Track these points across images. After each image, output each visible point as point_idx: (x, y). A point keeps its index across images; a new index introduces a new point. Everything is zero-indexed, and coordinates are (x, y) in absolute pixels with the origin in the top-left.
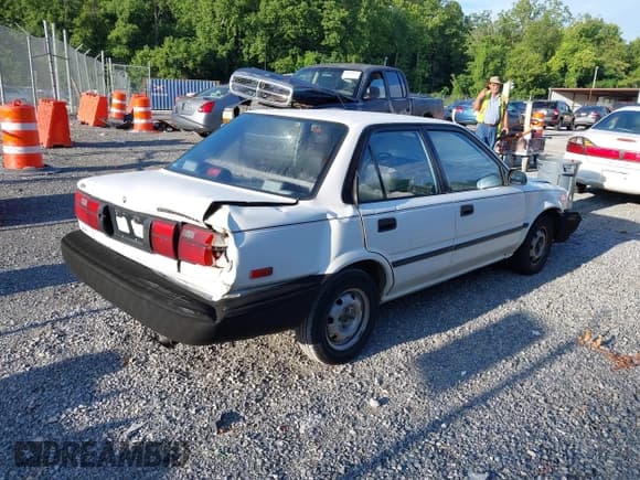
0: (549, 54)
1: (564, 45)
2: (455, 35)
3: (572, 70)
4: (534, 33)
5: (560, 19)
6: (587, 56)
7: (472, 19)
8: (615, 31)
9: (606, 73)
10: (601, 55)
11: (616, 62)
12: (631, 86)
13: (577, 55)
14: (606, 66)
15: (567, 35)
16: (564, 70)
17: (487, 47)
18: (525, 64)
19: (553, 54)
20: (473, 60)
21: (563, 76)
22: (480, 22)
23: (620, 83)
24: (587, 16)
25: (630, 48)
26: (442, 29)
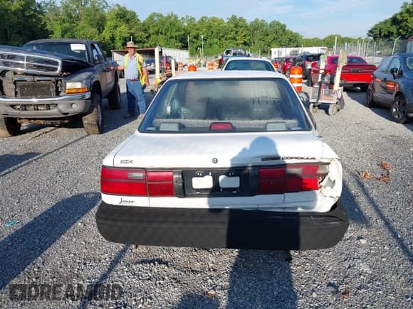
0: (101, 28)
1: (109, 23)
2: (33, 16)
3: (117, 38)
4: (88, 15)
5: (101, 7)
6: (123, 30)
7: (43, 5)
8: (134, 15)
9: (137, 40)
10: (131, 29)
11: (140, 33)
12: (151, 47)
13: (118, 29)
14: (136, 35)
15: (108, 17)
16: (113, 39)
17: (60, 24)
18: (89, 35)
19: (103, 29)
20: (53, 34)
21: (113, 42)
22: (49, 6)
23: (145, 45)
24: (118, 5)
25: (144, 24)
26: (23, 11)
